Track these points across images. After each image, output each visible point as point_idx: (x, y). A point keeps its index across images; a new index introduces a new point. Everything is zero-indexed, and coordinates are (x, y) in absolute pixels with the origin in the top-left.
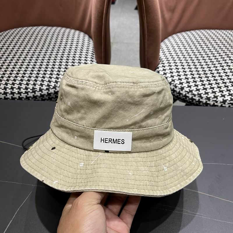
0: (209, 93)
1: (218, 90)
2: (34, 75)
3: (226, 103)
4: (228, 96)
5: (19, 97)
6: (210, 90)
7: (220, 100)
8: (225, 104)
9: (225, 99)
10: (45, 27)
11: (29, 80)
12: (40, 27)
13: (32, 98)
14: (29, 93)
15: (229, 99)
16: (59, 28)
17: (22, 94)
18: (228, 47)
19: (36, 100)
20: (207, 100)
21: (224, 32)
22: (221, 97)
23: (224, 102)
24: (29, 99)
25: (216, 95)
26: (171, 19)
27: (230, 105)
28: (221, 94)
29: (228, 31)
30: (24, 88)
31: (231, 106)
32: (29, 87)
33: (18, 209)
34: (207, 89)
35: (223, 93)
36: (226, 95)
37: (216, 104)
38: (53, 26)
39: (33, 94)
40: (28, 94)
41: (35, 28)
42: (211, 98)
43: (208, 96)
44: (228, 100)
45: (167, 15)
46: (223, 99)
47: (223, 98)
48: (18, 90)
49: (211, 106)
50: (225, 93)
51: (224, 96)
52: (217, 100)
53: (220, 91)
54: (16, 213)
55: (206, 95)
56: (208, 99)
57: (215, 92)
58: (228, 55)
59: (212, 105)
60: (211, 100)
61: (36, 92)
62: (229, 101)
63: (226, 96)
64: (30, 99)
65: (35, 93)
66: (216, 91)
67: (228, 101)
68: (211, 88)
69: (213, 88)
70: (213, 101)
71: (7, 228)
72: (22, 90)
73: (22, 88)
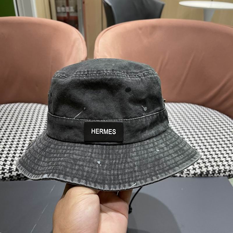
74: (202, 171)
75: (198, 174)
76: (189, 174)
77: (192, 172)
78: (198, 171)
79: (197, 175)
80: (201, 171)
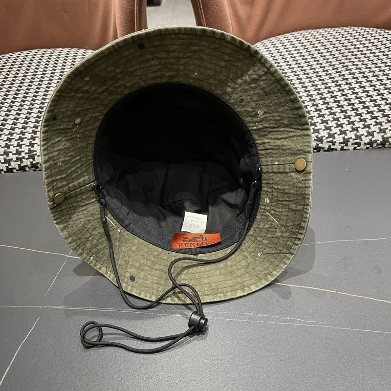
0: (321, 131)
1: (334, 124)
2: (29, 130)
3: (350, 144)
4: (350, 132)
5: (7, 167)
6: (322, 124)
7: (338, 139)
8: (347, 145)
9: (346, 137)
10: (42, 51)
11: (21, 139)
12: (34, 52)
13: (30, 168)
14: (23, 160)
15: (354, 137)
16: (66, 50)
17: (12, 163)
18: (346, 54)
19: (37, 170)
20: (318, 142)
21: (339, 30)
22: (339, 135)
23: (346, 142)
24: (25, 171)
25: (331, 132)
26: (249, 17)
27: (356, 146)
28: (340, 130)
29: (345, 28)
30: (14, 152)
31: (358, 148)
32: (23, 150)
33: (19, 348)
34: (317, 124)
35: (342, 127)
36: (348, 130)
37: (333, 147)
38: (56, 47)
39: (31, 160)
40: (22, 162)
41: (25, 53)
42: (324, 138)
43: (320, 136)
44: (351, 138)
45: (243, 11)
46: (344, 138)
47: (343, 135)
48: (5, 156)
49: (325, 151)
50: (345, 128)
51: (344, 133)
52: (334, 140)
53: (338, 126)
54: (16, 354)
55: (316, 134)
56: (320, 140)
57: (329, 128)
58: (347, 66)
59: (326, 149)
60: (325, 142)
61: (36, 157)
62: (354, 140)
63: (347, 132)
64: (27, 169)
65: (34, 160)
66: (331, 125)
67: (351, 140)
68: (323, 122)
69: (326, 122)
70: (328, 142)
71: (3, 379)
72: (11, 156)
73: (11, 152)
74: (385, 136)
75: (378, 142)
76: (359, 144)
77: (366, 140)
78: (378, 137)
79: (375, 145)
80: (383, 137)
